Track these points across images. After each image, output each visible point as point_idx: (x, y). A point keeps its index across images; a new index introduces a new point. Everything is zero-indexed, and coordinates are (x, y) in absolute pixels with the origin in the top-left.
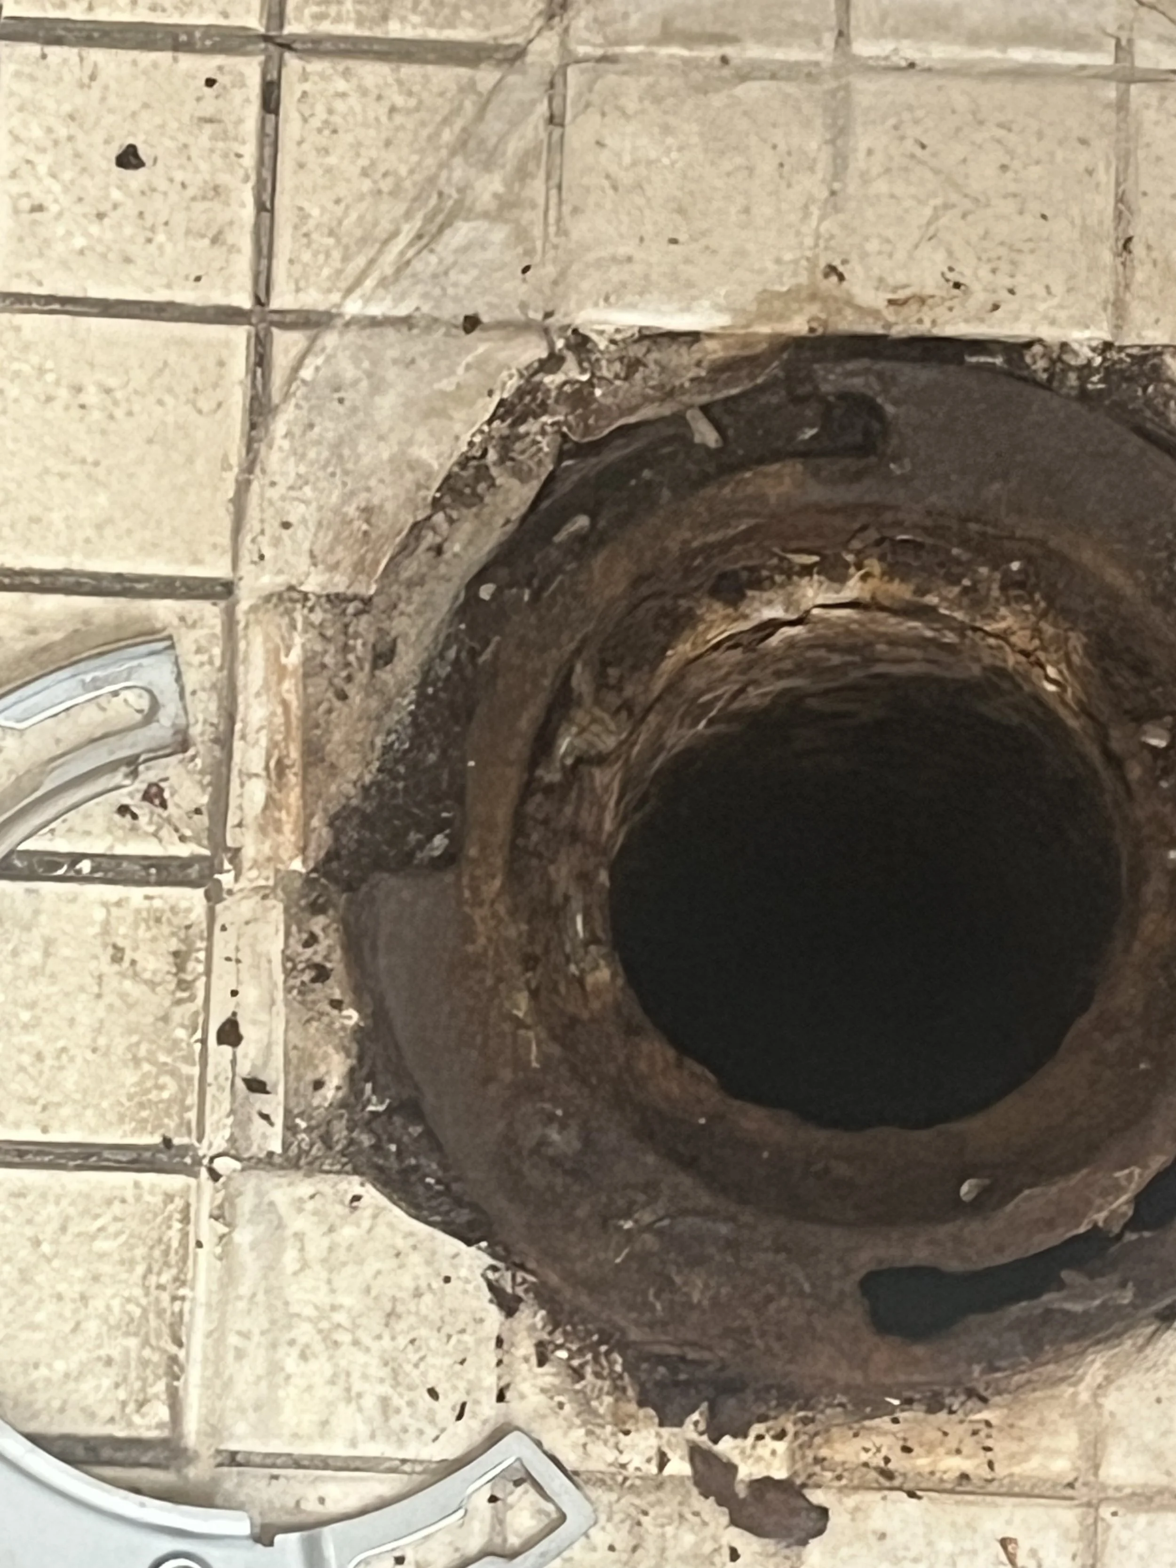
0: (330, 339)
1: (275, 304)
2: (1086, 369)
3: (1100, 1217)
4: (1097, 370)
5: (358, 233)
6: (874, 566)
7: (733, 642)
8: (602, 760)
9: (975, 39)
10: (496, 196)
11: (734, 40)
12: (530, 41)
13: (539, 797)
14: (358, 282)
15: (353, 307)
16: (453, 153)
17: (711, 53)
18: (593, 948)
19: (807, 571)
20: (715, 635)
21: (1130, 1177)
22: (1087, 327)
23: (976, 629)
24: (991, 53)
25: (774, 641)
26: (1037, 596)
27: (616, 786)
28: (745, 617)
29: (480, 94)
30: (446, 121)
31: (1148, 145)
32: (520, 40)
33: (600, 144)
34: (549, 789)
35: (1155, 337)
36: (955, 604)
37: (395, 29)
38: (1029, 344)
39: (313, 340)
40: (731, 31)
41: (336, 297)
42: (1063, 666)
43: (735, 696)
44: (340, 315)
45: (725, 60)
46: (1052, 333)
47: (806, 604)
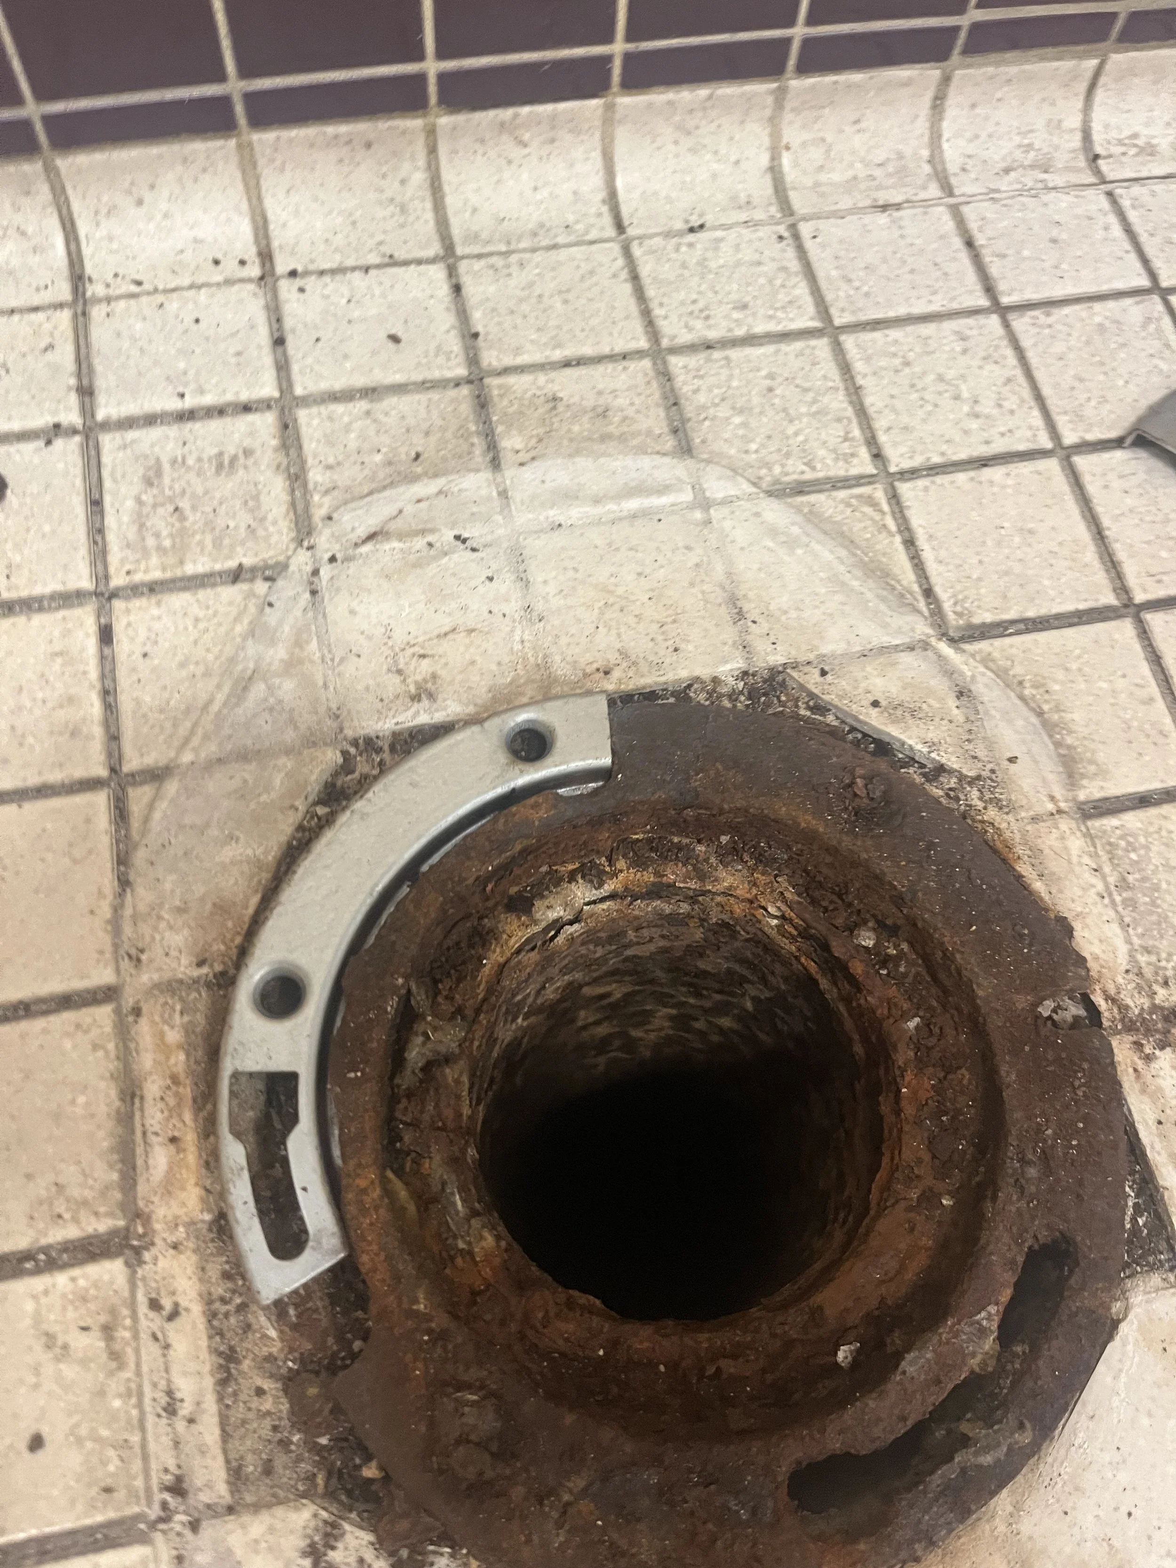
0: (172, 787)
1: (126, 768)
2: (733, 696)
3: (974, 1363)
4: (741, 692)
5: (183, 707)
6: (621, 864)
7: (529, 945)
8: (448, 1060)
9: (597, 501)
10: (282, 660)
11: (432, 531)
12: (289, 558)
13: (404, 1102)
14: (187, 740)
15: (187, 757)
16: (245, 639)
17: (419, 543)
18: (473, 1221)
19: (572, 877)
20: (515, 943)
21: (989, 1318)
22: (726, 662)
23: (704, 893)
24: (612, 506)
25: (560, 939)
26: (746, 857)
27: (465, 1079)
28: (536, 922)
29: (258, 597)
30: (237, 619)
31: (733, 542)
32: (281, 558)
33: (352, 612)
34: (410, 1094)
35: (777, 659)
36: (687, 877)
37: (190, 569)
38: (689, 686)
39: (158, 790)
40: (429, 526)
41: (172, 754)
42: (779, 904)
43: (538, 993)
44: (178, 766)
45: (430, 545)
46: (704, 672)
47: (579, 903)
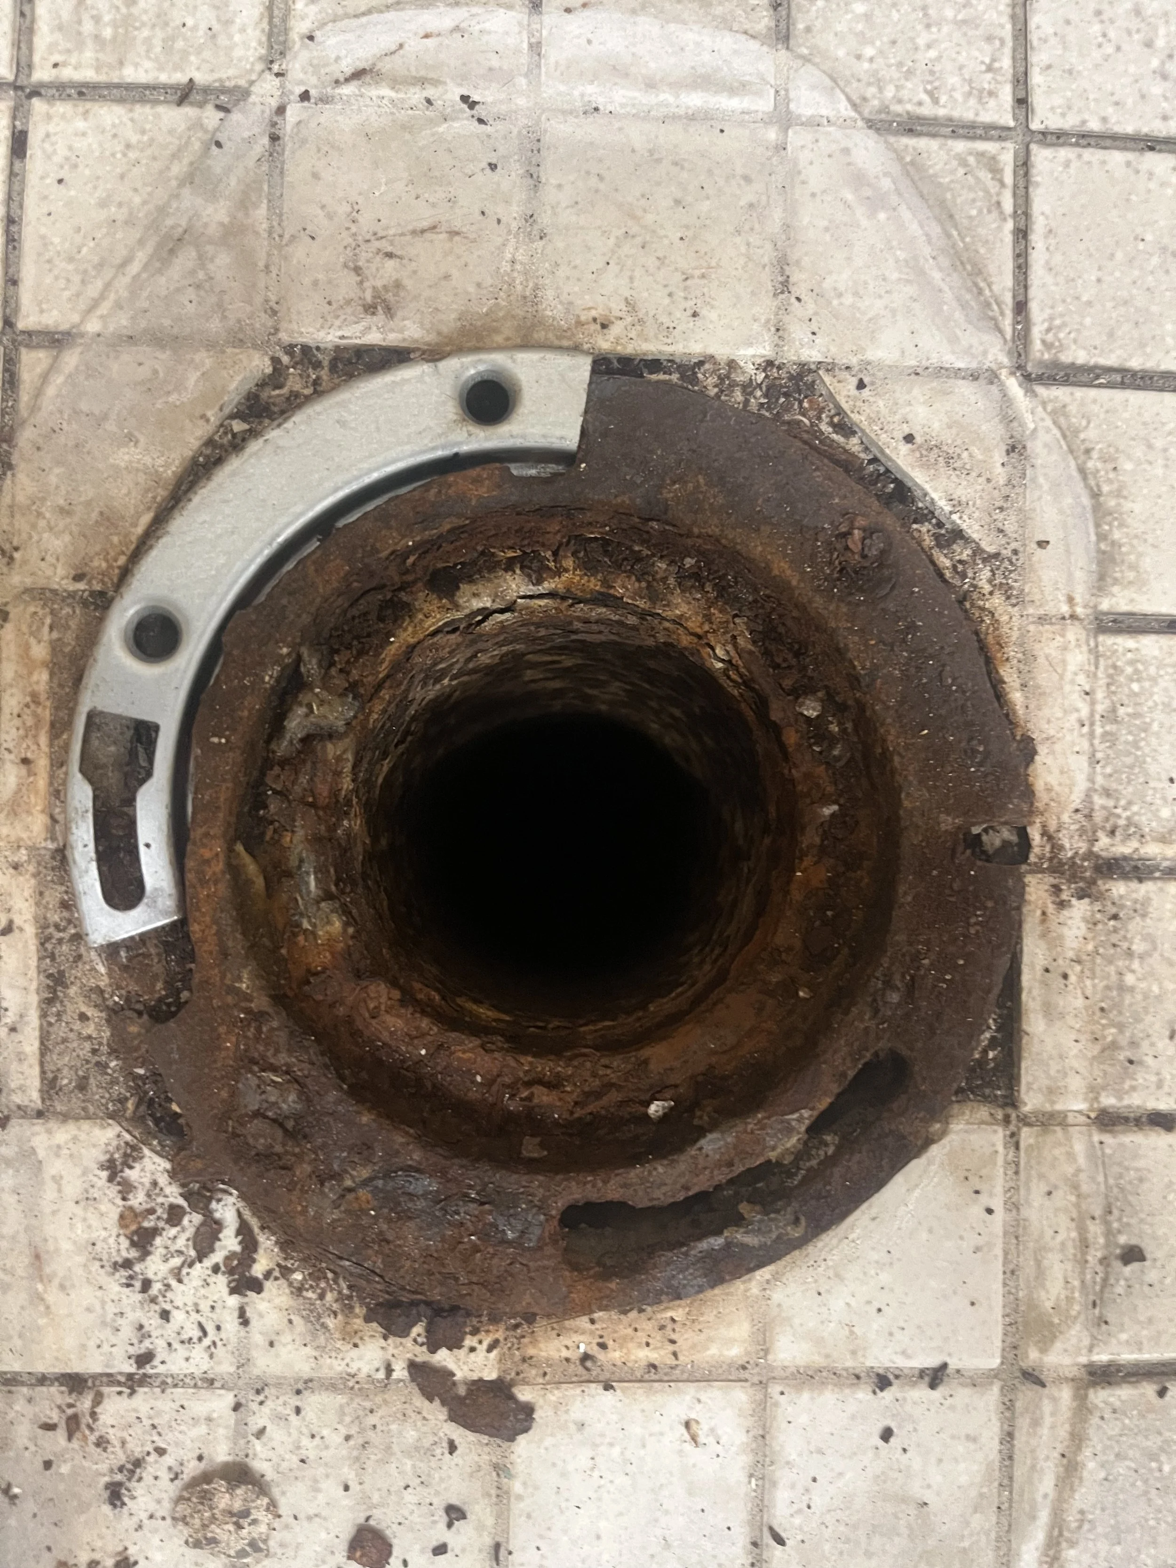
0: (71, 359)
1: (21, 325)
2: (748, 388)
3: (773, 1155)
4: (759, 386)
5: (96, 260)
6: (569, 563)
7: (452, 628)
8: (331, 735)
9: (651, 85)
10: (222, 224)
11: (436, 82)
12: (252, 83)
13: (277, 770)
14: (95, 305)
15: (93, 326)
16: (181, 185)
17: (416, 96)
18: (323, 904)
19: (509, 565)
20: (431, 625)
21: (800, 1120)
22: (751, 345)
23: (653, 615)
24: (666, 96)
25: (487, 625)
26: (708, 588)
27: (350, 756)
28: (457, 607)
29: (206, 131)
30: (175, 156)
31: (803, 183)
32: (242, 83)
33: (316, 176)
34: (283, 763)
35: (812, 354)
36: (638, 594)
37: (130, 74)
38: (701, 363)
39: (56, 358)
40: (431, 75)
41: (76, 318)
42: (729, 647)
44: (82, 335)
45: (429, 101)
46: (721, 351)
47: (511, 595)
